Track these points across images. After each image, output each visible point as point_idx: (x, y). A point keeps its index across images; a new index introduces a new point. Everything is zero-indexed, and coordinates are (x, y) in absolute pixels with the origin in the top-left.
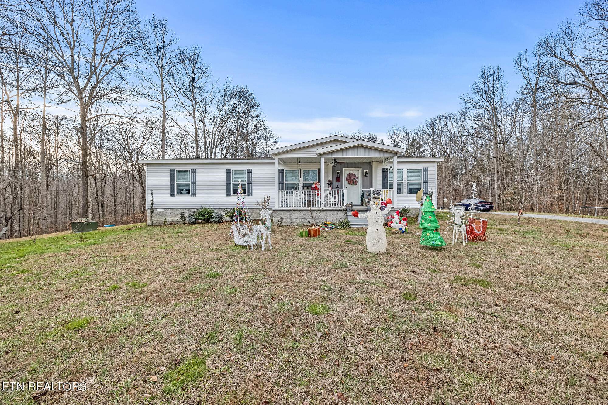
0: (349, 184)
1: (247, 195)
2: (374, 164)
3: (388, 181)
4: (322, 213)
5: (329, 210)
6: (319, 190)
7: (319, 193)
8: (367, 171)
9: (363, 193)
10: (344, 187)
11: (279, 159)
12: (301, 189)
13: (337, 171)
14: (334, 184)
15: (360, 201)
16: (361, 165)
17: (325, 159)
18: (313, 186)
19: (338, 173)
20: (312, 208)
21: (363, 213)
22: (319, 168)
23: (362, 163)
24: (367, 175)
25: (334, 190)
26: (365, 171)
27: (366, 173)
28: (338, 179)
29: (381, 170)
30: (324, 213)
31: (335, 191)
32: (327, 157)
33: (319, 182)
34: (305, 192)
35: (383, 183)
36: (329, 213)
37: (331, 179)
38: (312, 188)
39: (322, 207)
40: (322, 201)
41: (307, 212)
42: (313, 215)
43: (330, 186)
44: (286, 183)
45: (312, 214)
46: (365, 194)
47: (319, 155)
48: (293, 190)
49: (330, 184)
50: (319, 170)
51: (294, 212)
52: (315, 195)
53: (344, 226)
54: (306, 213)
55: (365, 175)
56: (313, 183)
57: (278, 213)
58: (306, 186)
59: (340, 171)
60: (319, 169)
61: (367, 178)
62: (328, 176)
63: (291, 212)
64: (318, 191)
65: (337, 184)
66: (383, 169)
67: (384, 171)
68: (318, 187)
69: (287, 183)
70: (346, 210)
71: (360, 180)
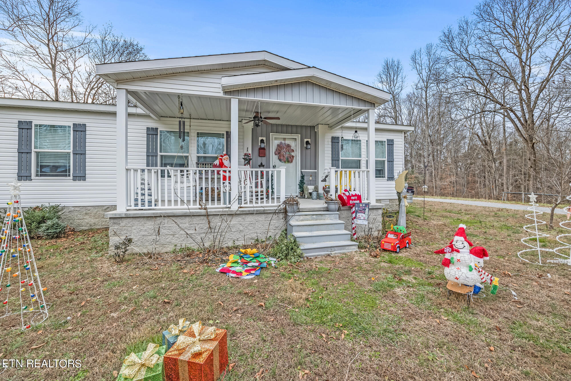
0: (280, 160)
1: (71, 177)
2: (320, 129)
3: (341, 158)
4: (235, 221)
5: (251, 213)
6: (227, 169)
7: (227, 175)
8: (309, 140)
9: (303, 177)
10: (271, 166)
11: (128, 92)
12: (192, 168)
13: (260, 138)
14: (254, 160)
15: (298, 190)
16: (299, 129)
17: (240, 102)
18: (217, 162)
19: (262, 141)
20: (213, 207)
21: (320, 217)
22: (228, 130)
23: (301, 126)
24: (309, 146)
25: (254, 170)
26: (306, 140)
27: (307, 143)
28: (262, 152)
29: (330, 140)
30: (239, 219)
31: (257, 172)
32: (244, 97)
33: (228, 154)
34: (201, 173)
35: (332, 160)
36: (249, 219)
37: (250, 152)
38: (215, 166)
39: (235, 207)
40: (235, 194)
41: (198, 218)
42: (212, 224)
43: (249, 163)
44: (162, 156)
45: (209, 223)
46: (306, 178)
47: (229, 91)
48: (168, 167)
49: (247, 160)
50: (228, 134)
51: (166, 220)
52: (219, 179)
53: (287, 255)
54: (196, 220)
55: (306, 145)
56: (216, 158)
57: (124, 223)
58: (202, 162)
59: (264, 139)
60: (227, 132)
61: (308, 151)
62: (243, 146)
63: (159, 221)
64: (225, 171)
65: (260, 160)
66: (333, 138)
67: (335, 140)
68: (226, 163)
69: (165, 156)
70: (286, 212)
71: (297, 154)
